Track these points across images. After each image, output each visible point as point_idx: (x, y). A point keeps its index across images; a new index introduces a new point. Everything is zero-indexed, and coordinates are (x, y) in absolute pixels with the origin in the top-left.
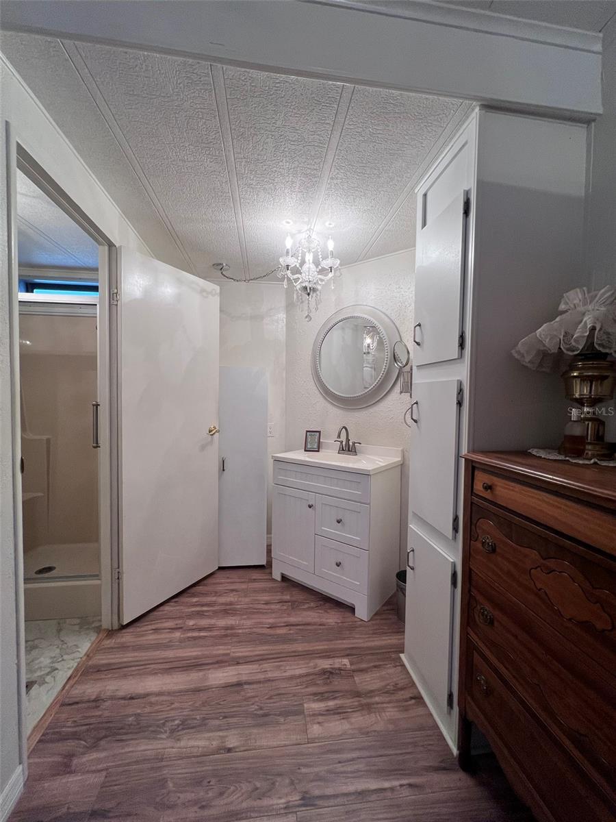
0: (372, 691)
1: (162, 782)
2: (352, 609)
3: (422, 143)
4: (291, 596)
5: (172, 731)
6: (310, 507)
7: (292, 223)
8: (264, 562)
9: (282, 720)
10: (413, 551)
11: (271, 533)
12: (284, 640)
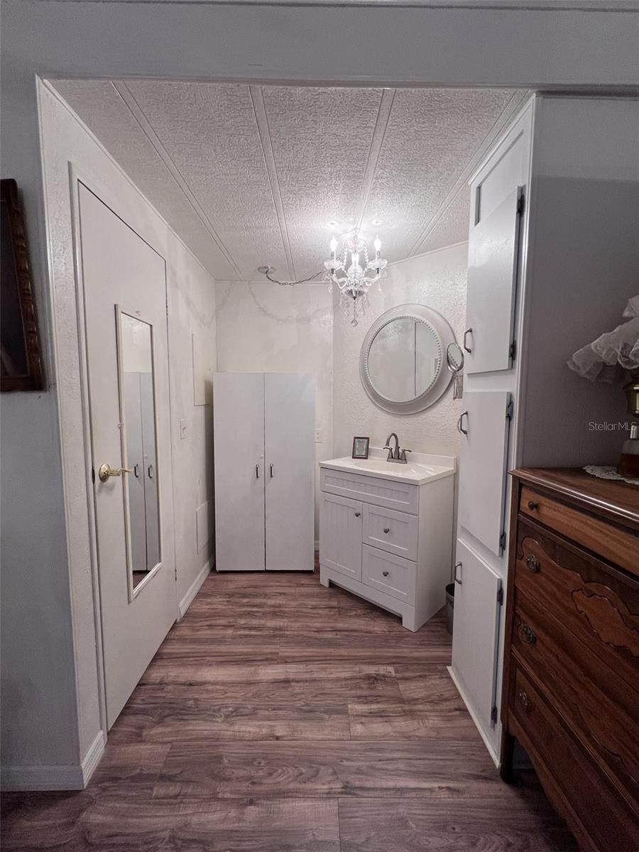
0: (417, 699)
1: (219, 759)
2: (399, 619)
3: (473, 135)
4: (338, 603)
5: (227, 717)
6: (357, 515)
7: (336, 224)
8: (312, 568)
9: (327, 717)
10: (461, 565)
11: (318, 540)
12: (330, 643)
